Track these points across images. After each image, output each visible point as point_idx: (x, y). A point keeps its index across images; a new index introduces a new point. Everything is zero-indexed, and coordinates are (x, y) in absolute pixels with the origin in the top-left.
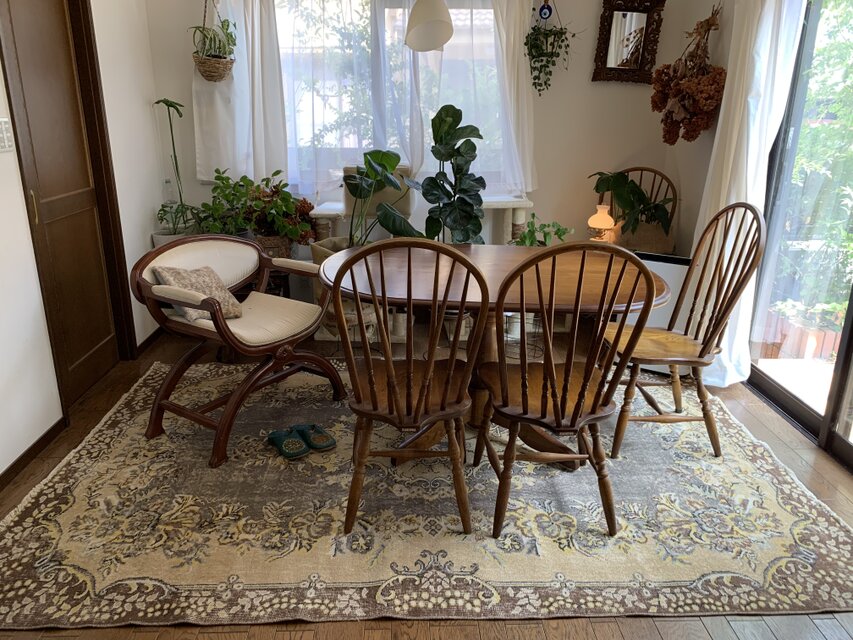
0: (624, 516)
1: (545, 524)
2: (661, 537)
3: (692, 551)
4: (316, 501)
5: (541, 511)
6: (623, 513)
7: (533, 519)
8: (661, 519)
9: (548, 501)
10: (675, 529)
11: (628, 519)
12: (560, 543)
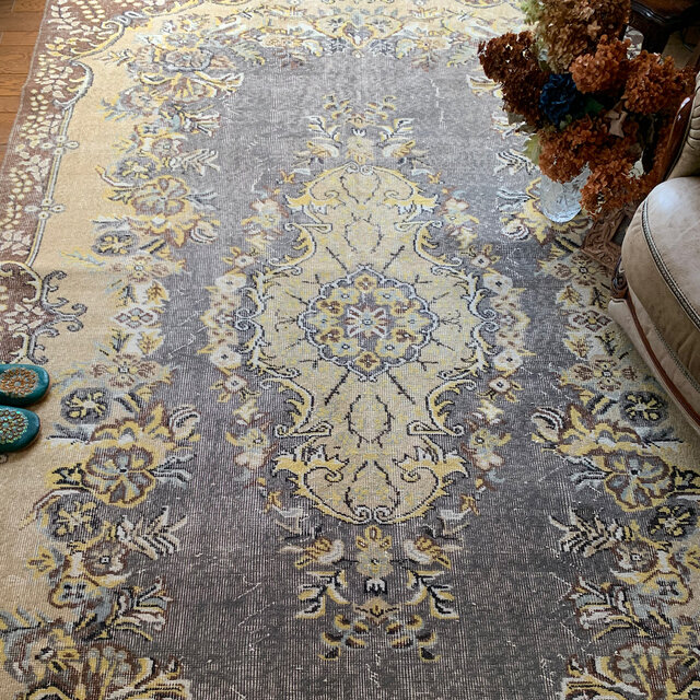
0: (131, 589)
1: (123, 461)
2: (58, 632)
3: (12, 672)
4: (215, 194)
5: (159, 460)
6: (137, 589)
7: (139, 445)
8: (108, 651)
9: (187, 476)
10: (79, 667)
11: (120, 594)
12: (71, 472)
